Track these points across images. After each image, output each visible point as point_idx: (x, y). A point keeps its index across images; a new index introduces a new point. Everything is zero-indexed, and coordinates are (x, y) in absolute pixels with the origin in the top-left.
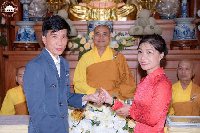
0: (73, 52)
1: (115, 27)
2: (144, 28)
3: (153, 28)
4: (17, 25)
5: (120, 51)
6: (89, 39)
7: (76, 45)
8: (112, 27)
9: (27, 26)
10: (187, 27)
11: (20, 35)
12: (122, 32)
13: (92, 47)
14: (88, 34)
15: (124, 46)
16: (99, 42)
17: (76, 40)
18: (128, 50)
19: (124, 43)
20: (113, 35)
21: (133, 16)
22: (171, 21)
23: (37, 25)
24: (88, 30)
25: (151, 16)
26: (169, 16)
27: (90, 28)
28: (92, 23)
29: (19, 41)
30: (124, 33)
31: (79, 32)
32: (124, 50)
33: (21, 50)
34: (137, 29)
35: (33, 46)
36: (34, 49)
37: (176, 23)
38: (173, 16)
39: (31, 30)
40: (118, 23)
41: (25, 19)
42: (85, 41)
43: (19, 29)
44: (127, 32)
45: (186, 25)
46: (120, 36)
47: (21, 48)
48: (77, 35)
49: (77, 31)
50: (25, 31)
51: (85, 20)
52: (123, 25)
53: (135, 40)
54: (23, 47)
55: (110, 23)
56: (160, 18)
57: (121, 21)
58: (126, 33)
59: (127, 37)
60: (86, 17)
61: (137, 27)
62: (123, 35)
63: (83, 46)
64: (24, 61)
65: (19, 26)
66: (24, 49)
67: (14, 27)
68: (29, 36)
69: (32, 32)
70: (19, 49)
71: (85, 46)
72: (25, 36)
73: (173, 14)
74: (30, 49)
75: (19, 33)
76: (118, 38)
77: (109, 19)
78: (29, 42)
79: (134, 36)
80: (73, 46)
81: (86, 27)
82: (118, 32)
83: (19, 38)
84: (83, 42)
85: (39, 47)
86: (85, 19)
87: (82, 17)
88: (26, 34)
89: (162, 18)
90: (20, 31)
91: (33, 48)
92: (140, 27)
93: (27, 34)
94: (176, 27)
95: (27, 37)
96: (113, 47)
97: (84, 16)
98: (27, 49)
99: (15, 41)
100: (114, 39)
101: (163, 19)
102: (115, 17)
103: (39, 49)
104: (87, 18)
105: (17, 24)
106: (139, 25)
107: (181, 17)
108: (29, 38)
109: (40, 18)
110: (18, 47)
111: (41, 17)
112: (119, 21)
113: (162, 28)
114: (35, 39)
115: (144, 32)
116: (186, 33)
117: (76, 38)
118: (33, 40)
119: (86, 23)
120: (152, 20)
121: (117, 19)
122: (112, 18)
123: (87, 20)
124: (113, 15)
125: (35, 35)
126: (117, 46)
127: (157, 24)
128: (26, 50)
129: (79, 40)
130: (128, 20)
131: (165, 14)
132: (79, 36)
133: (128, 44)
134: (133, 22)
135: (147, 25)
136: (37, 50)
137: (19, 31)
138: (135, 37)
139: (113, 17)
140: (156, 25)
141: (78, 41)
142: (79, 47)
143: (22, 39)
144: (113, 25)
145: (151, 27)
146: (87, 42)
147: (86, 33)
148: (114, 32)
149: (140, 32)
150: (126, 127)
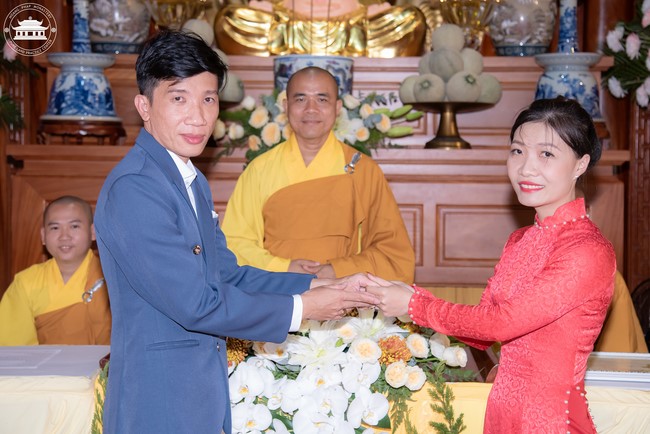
0: (227, 153)
1: (357, 76)
2: (446, 80)
3: (473, 83)
4: (52, 65)
5: (373, 151)
6: (279, 112)
7: (236, 131)
8: (348, 76)
9: (85, 66)
10: (575, 81)
11: (61, 96)
12: (379, 93)
13: (285, 136)
14: (275, 96)
15: (386, 135)
16: (304, 122)
17: (238, 113)
18: (397, 147)
19: (385, 126)
20: (351, 101)
21: (415, 44)
22: (529, 62)
23: (115, 66)
24: (276, 83)
25: (470, 44)
26: (524, 47)
27: (280, 79)
28: (287, 64)
29: (59, 113)
30: (387, 97)
31: (247, 91)
32: (384, 147)
33: (63, 143)
34: (425, 85)
35: (102, 132)
36: (107, 140)
37: (544, 69)
38: (535, 47)
39: (96, 81)
40: (369, 64)
41: (79, 44)
42: (266, 118)
43: (60, 78)
44: (396, 94)
45: (573, 75)
46: (375, 105)
47: (63, 136)
48: (242, 98)
49: (242, 86)
50: (78, 83)
51: (267, 54)
52: (383, 70)
53: (418, 119)
54: (69, 133)
55: (342, 64)
56: (498, 54)
57: (379, 60)
58: (392, 96)
59: (396, 107)
60: (270, 43)
61: (424, 77)
62: (381, 101)
63: (257, 132)
64: (72, 177)
65: (60, 67)
66: (74, 140)
67: (44, 71)
68: (90, 99)
69: (101, 87)
70: (59, 139)
71: (263, 133)
72: (77, 97)
73: (534, 42)
74: (95, 140)
75: (58, 90)
76: (366, 111)
77: (341, 52)
78: (90, 118)
79: (417, 106)
80: (227, 133)
81: (270, 76)
82: (366, 93)
83: (58, 105)
84: (258, 119)
85: (122, 133)
86: (267, 50)
87: (259, 44)
88: (82, 93)
89: (502, 51)
90: (63, 82)
91: (103, 137)
92: (436, 80)
93: (85, 93)
94: (544, 81)
95: (85, 101)
96: (352, 139)
97: (264, 41)
98: (85, 140)
99: (46, 114)
100: (355, 113)
101: (505, 55)
102: (358, 47)
103: (121, 139)
104: (274, 47)
105: (54, 60)
106: (433, 72)
107: (557, 51)
108: (89, 104)
109: (127, 45)
110: (53, 134)
111: (131, 40)
112: (373, 59)
113: (501, 83)
114: (111, 108)
115: (446, 94)
117: (238, 108)
118: (103, 111)
119: (270, 63)
120: (471, 59)
121: (364, 54)
122: (351, 49)
123: (272, 54)
124: (354, 41)
125: (108, 97)
126: (365, 136)
127: (486, 70)
128: (80, 143)
129: (249, 113)
130: (398, 55)
131: (511, 40)
132: (249, 103)
133: (397, 131)
134: (414, 62)
135: (455, 72)
136: (114, 142)
137: (58, 83)
138: (419, 110)
139: (353, 47)
140: (485, 74)
141: (244, 118)
142: (246, 136)
143: (69, 106)
144: (352, 70)
145: (467, 78)
146: (269, 121)
147: (269, 93)
148: (355, 93)
149: (434, 94)
150: (380, 385)
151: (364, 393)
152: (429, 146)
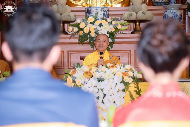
0: (73, 36)
1: (110, 13)
2: (137, 13)
3: (145, 14)
5: (116, 35)
6: (88, 24)
7: (76, 29)
8: (108, 13)
10: (175, 13)
12: (117, 18)
13: (91, 31)
14: (87, 19)
15: (119, 30)
17: (75, 24)
18: (123, 33)
19: (119, 27)
20: (109, 20)
22: (162, 7)
24: (86, 15)
26: (161, 3)
27: (88, 14)
28: (90, 9)
30: (119, 19)
31: (77, 18)
32: (119, 33)
34: (131, 15)
37: (166, 9)
38: (164, 3)
42: (85, 26)
44: (122, 17)
45: (174, 11)
48: (76, 20)
49: (76, 16)
52: (118, 11)
53: (129, 25)
55: (106, 9)
59: (122, 22)
61: (130, 12)
62: (117, 20)
63: (82, 30)
71: (84, 30)
73: (164, 1)
76: (114, 23)
77: (104, 6)
79: (128, 21)
80: (73, 30)
81: (84, 13)
82: (113, 18)
84: (82, 26)
87: (79, 3)
89: (154, 4)
92: (134, 13)
94: (166, 13)
96: (110, 31)
100: (110, 23)
102: (110, 4)
106: (133, 11)
107: (170, 4)
113: (153, 14)
115: (137, 17)
116: (174, 18)
119: (84, 9)
120: (144, 7)
121: (112, 6)
122: (108, 4)
123: (83, 7)
124: (108, 2)
126: (113, 30)
127: (149, 10)
129: (79, 24)
132: (78, 21)
133: (123, 28)
134: (127, 8)
135: (139, 11)
140: (149, 12)
141: (77, 26)
142: (78, 31)
144: (109, 11)
145: (143, 13)
147: (84, 18)
148: (110, 18)
149: (133, 17)
150: (123, 82)
151: (119, 83)
152: (132, 33)
